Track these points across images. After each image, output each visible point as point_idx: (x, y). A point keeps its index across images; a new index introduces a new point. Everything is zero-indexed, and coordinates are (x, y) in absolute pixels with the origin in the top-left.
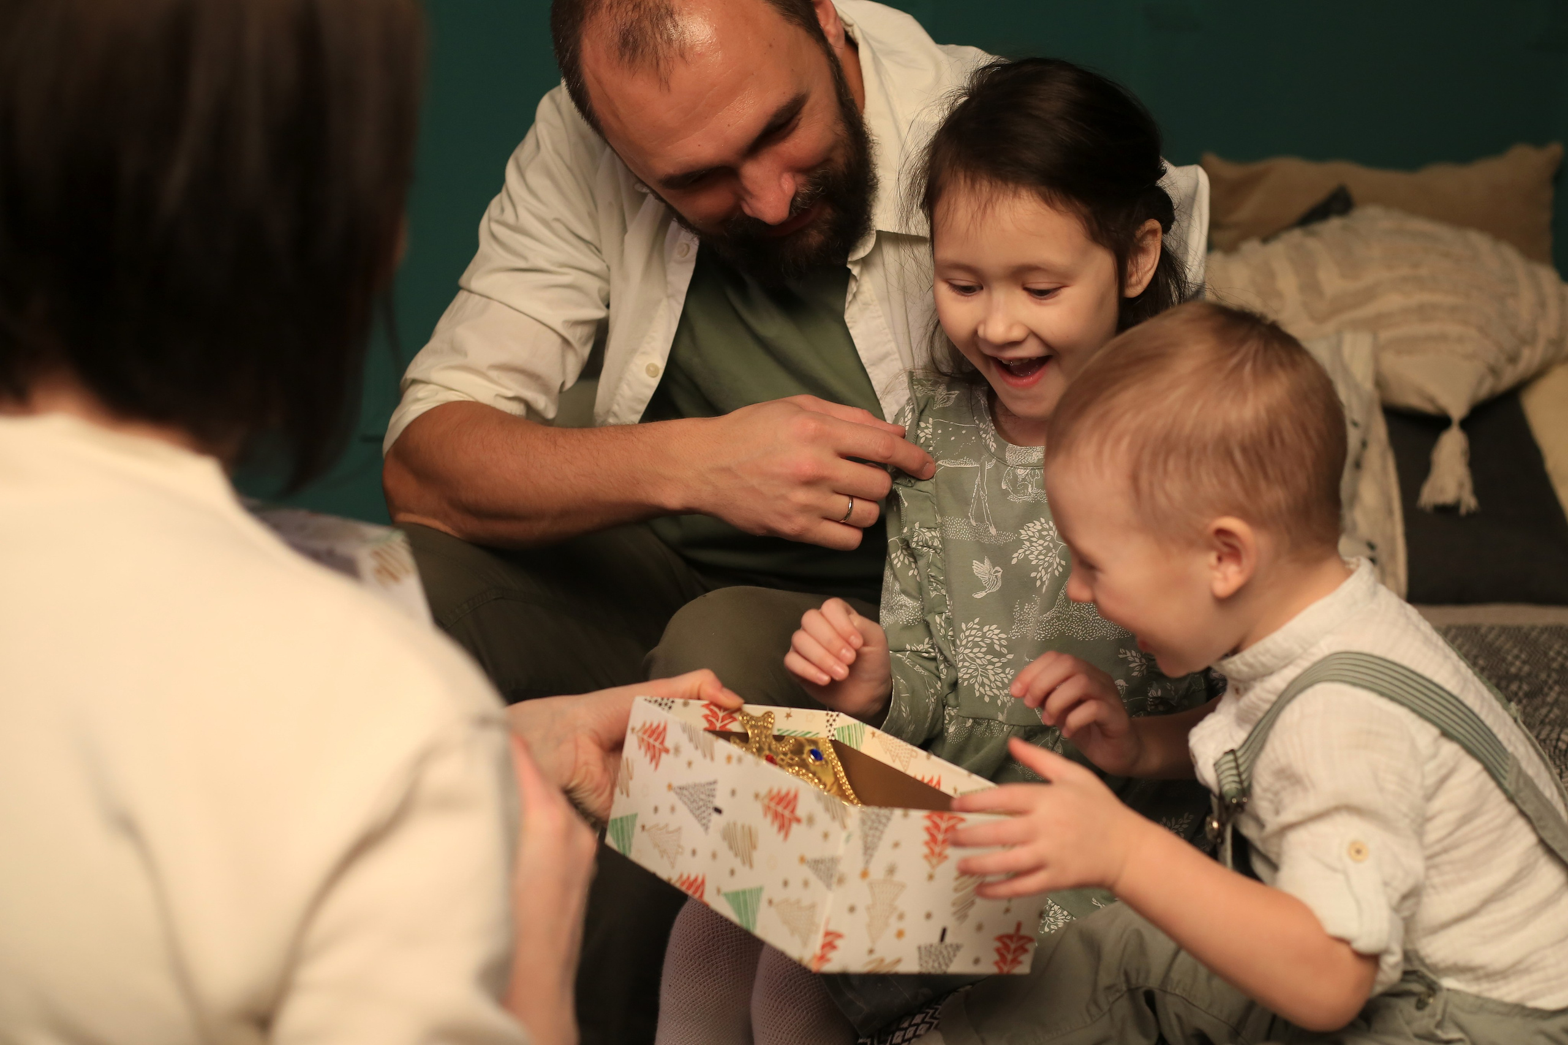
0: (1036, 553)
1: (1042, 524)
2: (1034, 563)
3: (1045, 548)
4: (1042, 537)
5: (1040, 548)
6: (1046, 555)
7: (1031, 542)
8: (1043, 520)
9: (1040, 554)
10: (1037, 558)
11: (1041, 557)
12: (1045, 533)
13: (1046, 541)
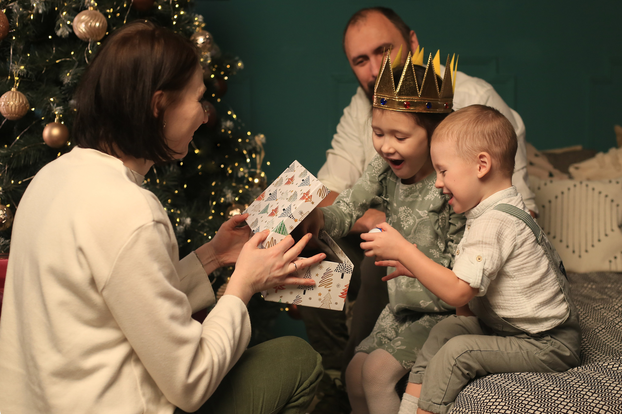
0: (403, 217)
1: (405, 208)
2: (402, 219)
3: (406, 215)
4: (404, 212)
5: (404, 215)
6: (406, 218)
7: (401, 213)
8: (405, 207)
9: (404, 217)
10: (403, 218)
11: (404, 218)
12: (406, 211)
13: (406, 213)
